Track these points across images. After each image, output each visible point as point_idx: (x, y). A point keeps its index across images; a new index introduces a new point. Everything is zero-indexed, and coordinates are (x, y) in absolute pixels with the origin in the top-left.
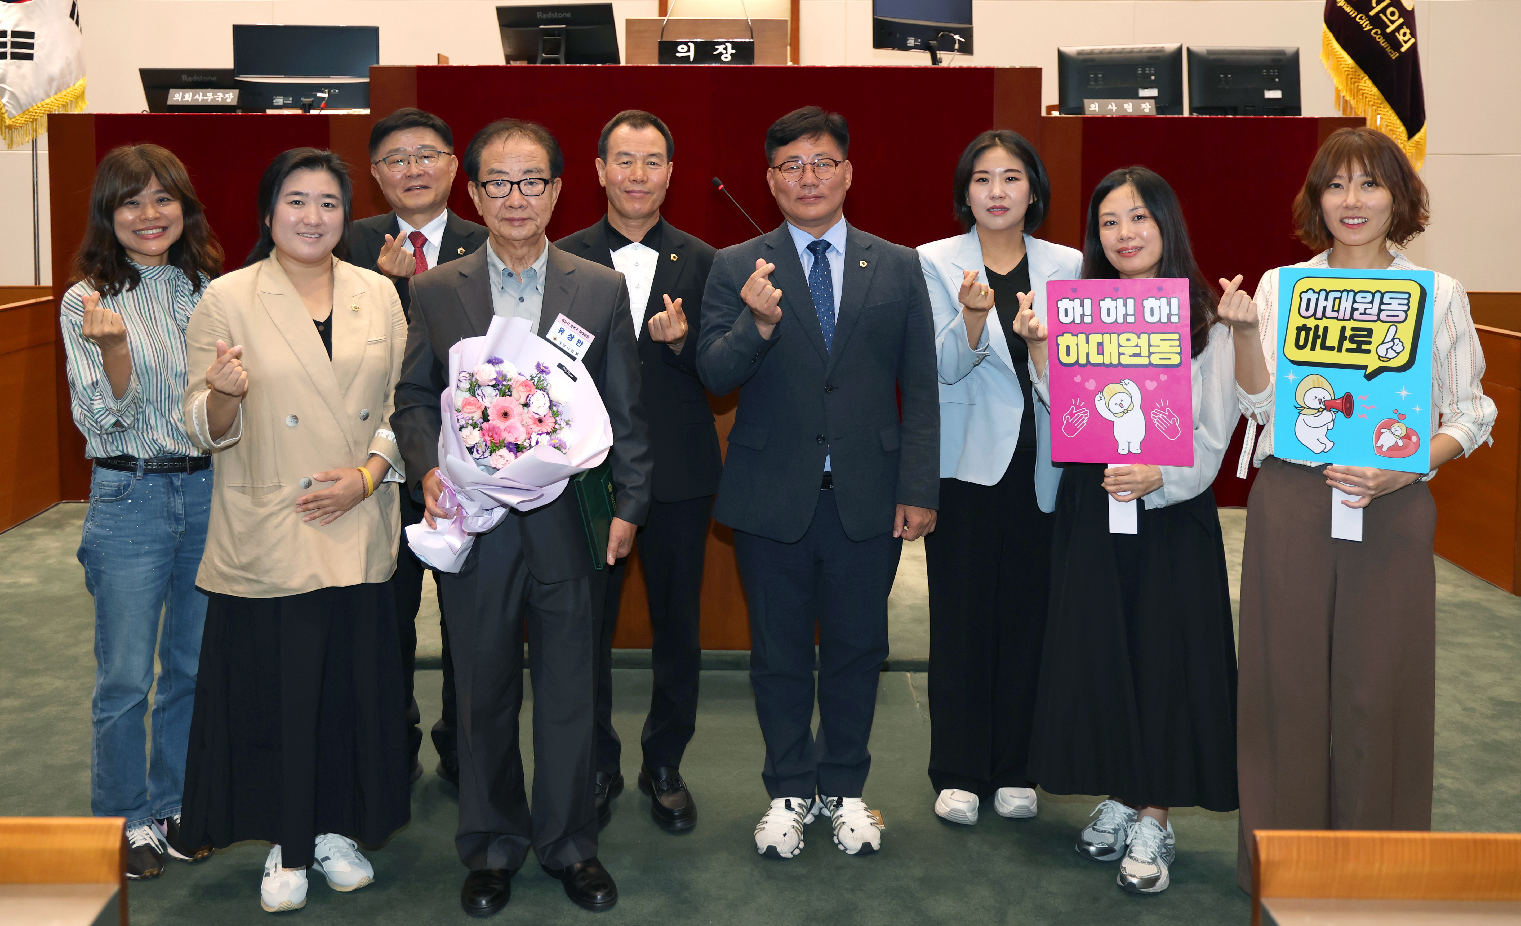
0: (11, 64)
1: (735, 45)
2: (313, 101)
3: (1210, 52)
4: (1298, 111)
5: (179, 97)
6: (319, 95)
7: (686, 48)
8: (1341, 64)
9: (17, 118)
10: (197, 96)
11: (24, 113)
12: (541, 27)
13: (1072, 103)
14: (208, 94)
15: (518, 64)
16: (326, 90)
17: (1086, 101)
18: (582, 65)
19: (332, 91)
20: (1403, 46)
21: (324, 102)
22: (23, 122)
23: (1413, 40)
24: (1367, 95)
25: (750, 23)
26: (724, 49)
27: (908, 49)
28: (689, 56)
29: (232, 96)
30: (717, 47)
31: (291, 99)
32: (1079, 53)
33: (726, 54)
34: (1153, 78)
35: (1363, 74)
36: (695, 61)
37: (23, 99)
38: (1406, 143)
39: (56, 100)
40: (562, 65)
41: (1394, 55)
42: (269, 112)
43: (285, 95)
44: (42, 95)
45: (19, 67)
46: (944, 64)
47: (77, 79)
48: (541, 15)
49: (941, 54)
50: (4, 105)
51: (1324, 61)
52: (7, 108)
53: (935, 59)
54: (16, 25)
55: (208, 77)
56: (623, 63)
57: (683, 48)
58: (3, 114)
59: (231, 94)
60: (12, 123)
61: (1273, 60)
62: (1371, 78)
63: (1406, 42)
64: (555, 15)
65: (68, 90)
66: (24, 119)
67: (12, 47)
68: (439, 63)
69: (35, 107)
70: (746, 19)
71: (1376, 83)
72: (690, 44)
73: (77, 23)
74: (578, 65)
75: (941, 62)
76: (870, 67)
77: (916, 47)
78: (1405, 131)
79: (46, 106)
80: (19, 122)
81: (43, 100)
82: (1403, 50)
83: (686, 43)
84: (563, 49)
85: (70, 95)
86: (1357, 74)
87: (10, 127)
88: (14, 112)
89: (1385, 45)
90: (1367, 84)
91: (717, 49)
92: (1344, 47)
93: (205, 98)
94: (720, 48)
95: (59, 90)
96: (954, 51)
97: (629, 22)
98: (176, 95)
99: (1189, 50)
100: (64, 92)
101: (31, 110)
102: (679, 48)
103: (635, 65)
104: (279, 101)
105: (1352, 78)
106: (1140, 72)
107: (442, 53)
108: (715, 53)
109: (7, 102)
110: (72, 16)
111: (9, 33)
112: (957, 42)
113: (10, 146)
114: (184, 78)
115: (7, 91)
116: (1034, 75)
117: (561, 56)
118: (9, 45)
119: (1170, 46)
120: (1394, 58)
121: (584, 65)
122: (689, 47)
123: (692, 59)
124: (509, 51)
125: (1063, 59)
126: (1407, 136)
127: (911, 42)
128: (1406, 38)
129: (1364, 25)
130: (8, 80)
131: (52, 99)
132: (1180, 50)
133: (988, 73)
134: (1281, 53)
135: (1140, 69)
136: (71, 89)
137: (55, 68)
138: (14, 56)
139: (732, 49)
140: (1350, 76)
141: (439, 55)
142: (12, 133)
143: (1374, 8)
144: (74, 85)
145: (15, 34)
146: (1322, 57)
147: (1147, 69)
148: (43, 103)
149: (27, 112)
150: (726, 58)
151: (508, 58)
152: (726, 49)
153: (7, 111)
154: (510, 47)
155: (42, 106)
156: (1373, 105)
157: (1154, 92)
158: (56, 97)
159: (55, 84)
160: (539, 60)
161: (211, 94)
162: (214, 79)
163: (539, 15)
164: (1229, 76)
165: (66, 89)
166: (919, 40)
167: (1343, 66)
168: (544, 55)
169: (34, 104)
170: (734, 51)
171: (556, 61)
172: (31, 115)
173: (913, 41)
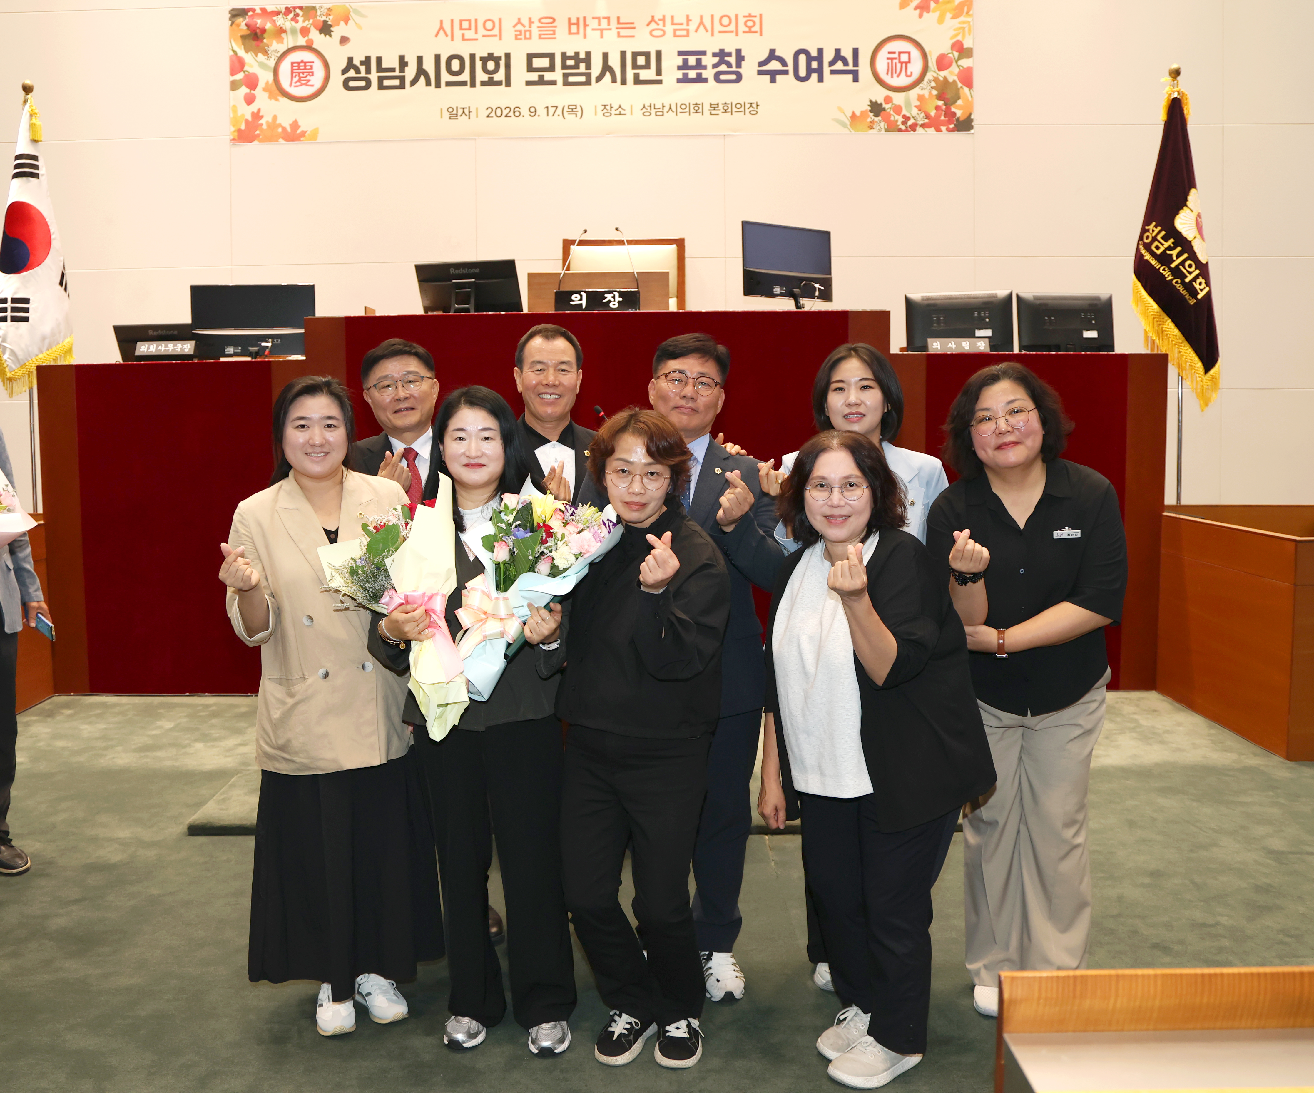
0: (11, 326)
1: (621, 294)
2: (258, 350)
3: (1036, 298)
4: (1112, 348)
5: (145, 348)
6: (263, 344)
7: (579, 297)
8: (1148, 309)
9: (16, 371)
10: (160, 348)
11: (21, 367)
12: (454, 281)
13: (918, 343)
14: (169, 345)
15: (435, 313)
16: (270, 340)
17: (929, 340)
18: (488, 313)
19: (275, 341)
20: (1199, 293)
21: (267, 351)
22: (21, 374)
23: (1207, 289)
24: (1171, 336)
25: (636, 275)
26: (612, 297)
27: (774, 296)
28: (581, 305)
29: (189, 347)
30: (606, 295)
31: (240, 348)
32: (924, 299)
33: (614, 301)
34: (987, 320)
35: (1166, 318)
36: (587, 308)
37: (21, 355)
38: (1203, 377)
39: (48, 355)
40: (472, 313)
41: (1192, 302)
42: (222, 359)
43: (235, 345)
44: (36, 351)
45: (17, 328)
46: (806, 309)
47: (65, 337)
48: (453, 271)
49: (803, 301)
50: (6, 361)
51: (1134, 307)
52: (8, 363)
53: (798, 305)
54: (15, 293)
55: (170, 331)
56: (525, 311)
57: (576, 297)
58: (5, 368)
59: (189, 345)
60: (11, 376)
61: (1091, 305)
62: (1173, 321)
63: (1201, 290)
64: (465, 271)
65: (58, 347)
66: (21, 372)
67: (12, 311)
68: (366, 314)
69: (31, 362)
70: (632, 271)
71: (1177, 325)
72: (582, 293)
73: (65, 290)
74: (485, 313)
75: (803, 308)
76: (740, 311)
77: (781, 295)
78: (1202, 366)
79: (39, 360)
80: (18, 374)
81: (37, 355)
82: (1199, 297)
83: (579, 293)
84: (472, 301)
85: (60, 351)
86: (1162, 317)
87: (10, 379)
88: (13, 366)
89: (1184, 293)
90: (1170, 326)
91: (606, 298)
92: (1150, 294)
93: (167, 349)
94: (609, 297)
95: (50, 347)
96: (814, 298)
97: (531, 276)
98: (143, 347)
99: (1018, 296)
100: (54, 349)
101: (27, 364)
102: (573, 297)
103: (534, 312)
104: (230, 350)
105: (1157, 321)
106: (976, 315)
107: (368, 306)
108: (604, 301)
109: (8, 358)
110: (61, 283)
111: (9, 300)
112: (817, 290)
113: (11, 394)
114: (151, 332)
115: (8, 349)
116: (883, 317)
117: (471, 306)
118: (9, 310)
119: (1002, 293)
120: (1192, 304)
121: (490, 313)
122: (581, 296)
123: (583, 307)
124: (428, 303)
125: (909, 303)
126: (1204, 371)
127: (777, 290)
128: (1202, 287)
129: (1166, 276)
130: (8, 340)
131: (45, 354)
132: (1010, 296)
133: (843, 316)
134: (1097, 299)
135: (976, 313)
136: (60, 345)
137: (46, 328)
138: (14, 319)
139: (619, 297)
140: (1156, 319)
141: (365, 307)
142: (12, 384)
143: (1174, 261)
144: (63, 342)
145: (14, 300)
146: (1132, 303)
147: (982, 312)
148: (37, 358)
149: (24, 366)
150: (614, 305)
151: (426, 309)
152: (614, 297)
153: (8, 365)
154: (427, 300)
155: (37, 360)
156: (1175, 345)
157: (988, 333)
158: (48, 353)
159: (47, 342)
160: (452, 310)
161: (172, 345)
162: (176, 332)
163: (452, 271)
164: (1053, 318)
165: (56, 346)
166: (785, 289)
167: (1150, 310)
168: (456, 306)
169: (30, 359)
170: (621, 299)
171: (467, 310)
172: (27, 369)
173: (779, 289)
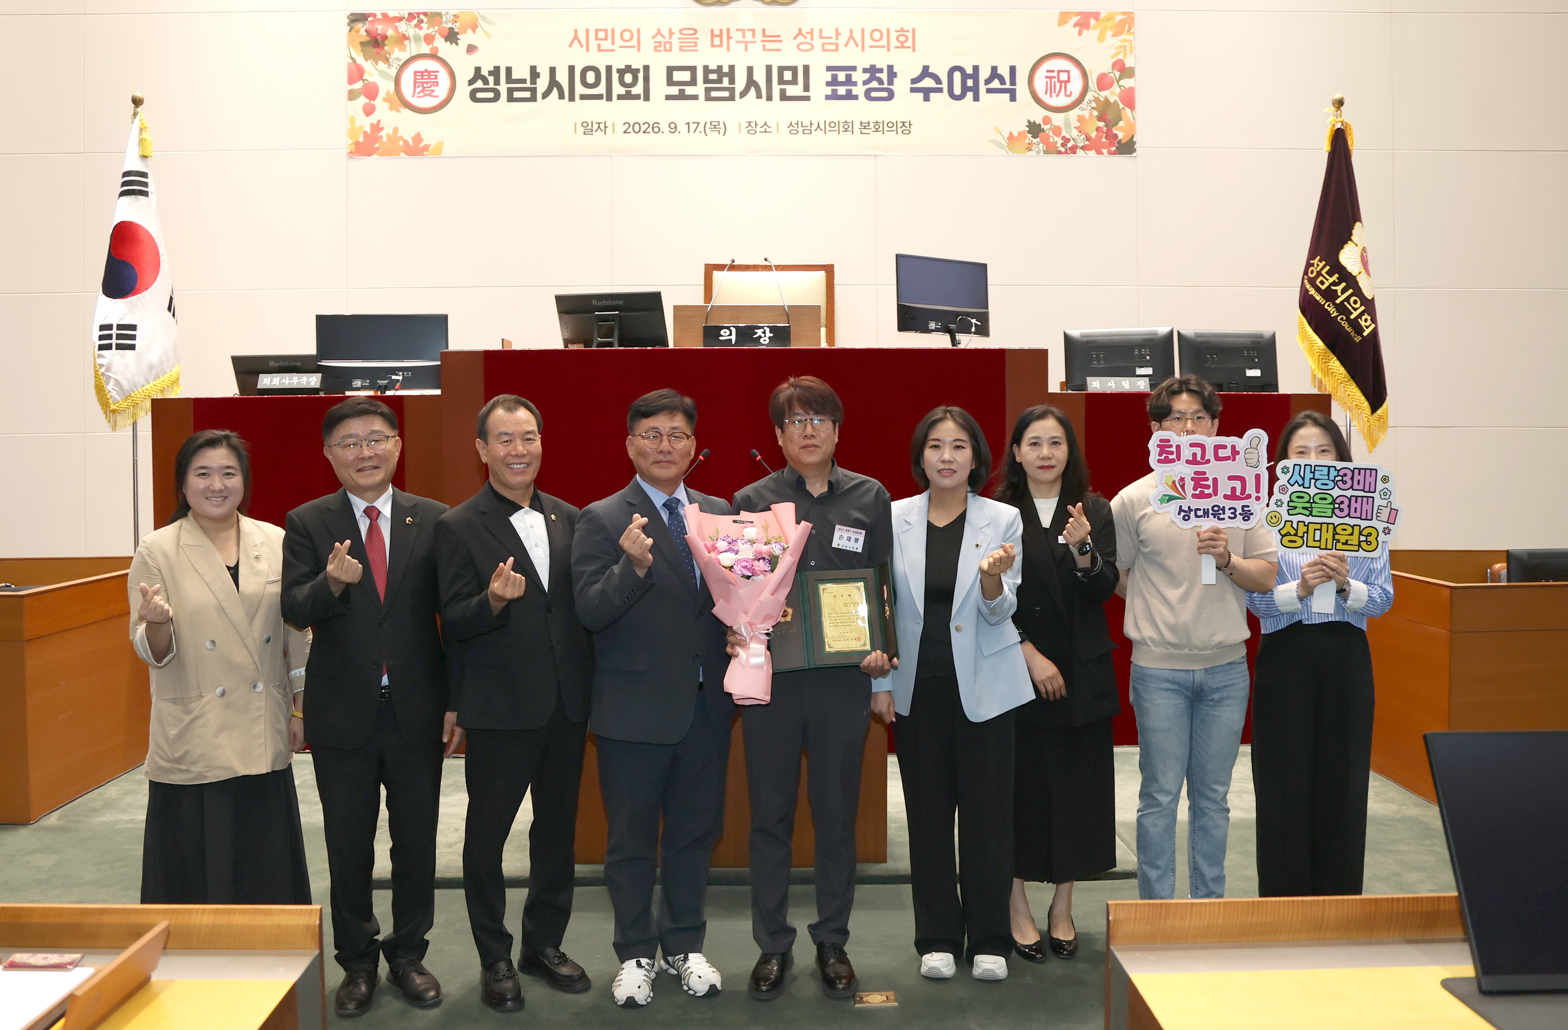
0: (115, 354)
1: (773, 330)
2: (388, 383)
3: (1198, 335)
4: (1276, 387)
5: (267, 381)
6: (393, 377)
7: (728, 332)
8: (1313, 347)
9: (121, 402)
10: (284, 380)
11: (127, 398)
12: (596, 314)
13: (1077, 381)
14: (294, 378)
15: (575, 347)
16: (400, 373)
17: (1088, 378)
18: (633, 348)
19: (406, 373)
20: (1364, 331)
21: (398, 384)
22: (125, 406)
23: (1375, 325)
24: (1335, 374)
25: (787, 309)
26: (762, 332)
27: (929, 331)
28: (731, 340)
29: (316, 380)
30: (756, 330)
31: (368, 381)
32: (1085, 335)
33: (765, 337)
34: (1148, 357)
35: (1331, 355)
36: (736, 344)
37: (127, 386)
38: (1370, 418)
39: (156, 385)
40: (616, 348)
41: (1358, 339)
43: (362, 378)
44: (142, 380)
45: (122, 357)
46: (963, 346)
47: (173, 365)
48: (596, 303)
49: (959, 337)
50: (110, 391)
51: (1299, 344)
52: (112, 396)
53: (954, 341)
54: (122, 319)
55: (293, 362)
56: (671, 346)
57: (725, 333)
58: (109, 402)
59: (315, 378)
60: (115, 408)
61: (1253, 343)
63: (1367, 328)
64: (608, 303)
65: (165, 376)
66: (126, 404)
67: (117, 339)
68: (503, 348)
69: (144, 394)
70: (783, 304)
71: (1343, 363)
72: (731, 328)
73: (174, 316)
74: (630, 348)
75: (960, 344)
76: (894, 348)
77: (936, 330)
78: (1369, 406)
80: (122, 406)
81: (143, 386)
82: (1365, 334)
83: (728, 328)
84: (616, 333)
85: (167, 382)
86: (1327, 355)
87: (115, 415)
88: (119, 397)
89: (1350, 330)
90: (1335, 364)
92: (1316, 331)
93: (292, 382)
94: (759, 332)
95: (157, 378)
96: (971, 334)
97: (677, 309)
98: (265, 380)
99: (1179, 333)
100: (161, 379)
101: (133, 395)
102: (722, 332)
103: (683, 348)
104: (357, 383)
105: (1323, 359)
106: (1136, 352)
107: (506, 338)
108: (754, 336)
109: (113, 391)
110: (169, 309)
111: (116, 326)
112: (974, 325)
113: (114, 428)
114: (272, 364)
115: (113, 380)
116: (1041, 357)
117: (615, 340)
118: (114, 337)
119: (1163, 330)
120: (1358, 341)
121: (636, 348)
122: (731, 331)
123: (733, 343)
124: (567, 335)
125: (1068, 340)
126: (1371, 410)
127: (932, 325)
128: (1368, 324)
129: (1331, 312)
130: (112, 370)
131: (151, 385)
132: (1171, 333)
133: (1002, 354)
134: (1260, 336)
135: (1136, 349)
136: (168, 375)
137: (155, 357)
138: (118, 347)
139: (770, 333)
140: (1321, 357)
141: (502, 340)
142: (115, 420)
143: (1339, 297)
144: (170, 371)
145: (120, 327)
146: (1297, 340)
147: (1143, 349)
148: (145, 391)
149: (129, 398)
150: (765, 341)
151: (566, 342)
152: (764, 333)
153: (112, 399)
154: (568, 332)
155: (149, 393)
156: (1340, 383)
157: (1149, 371)
158: (155, 382)
159: (154, 371)
160: (595, 344)
161: (297, 378)
162: (305, 364)
163: (594, 303)
164: (1215, 356)
165: (163, 376)
166: (939, 323)
167: (1316, 348)
168: (599, 339)
169: (142, 391)
170: (772, 335)
171: (611, 344)
172: (133, 400)
173: (934, 324)
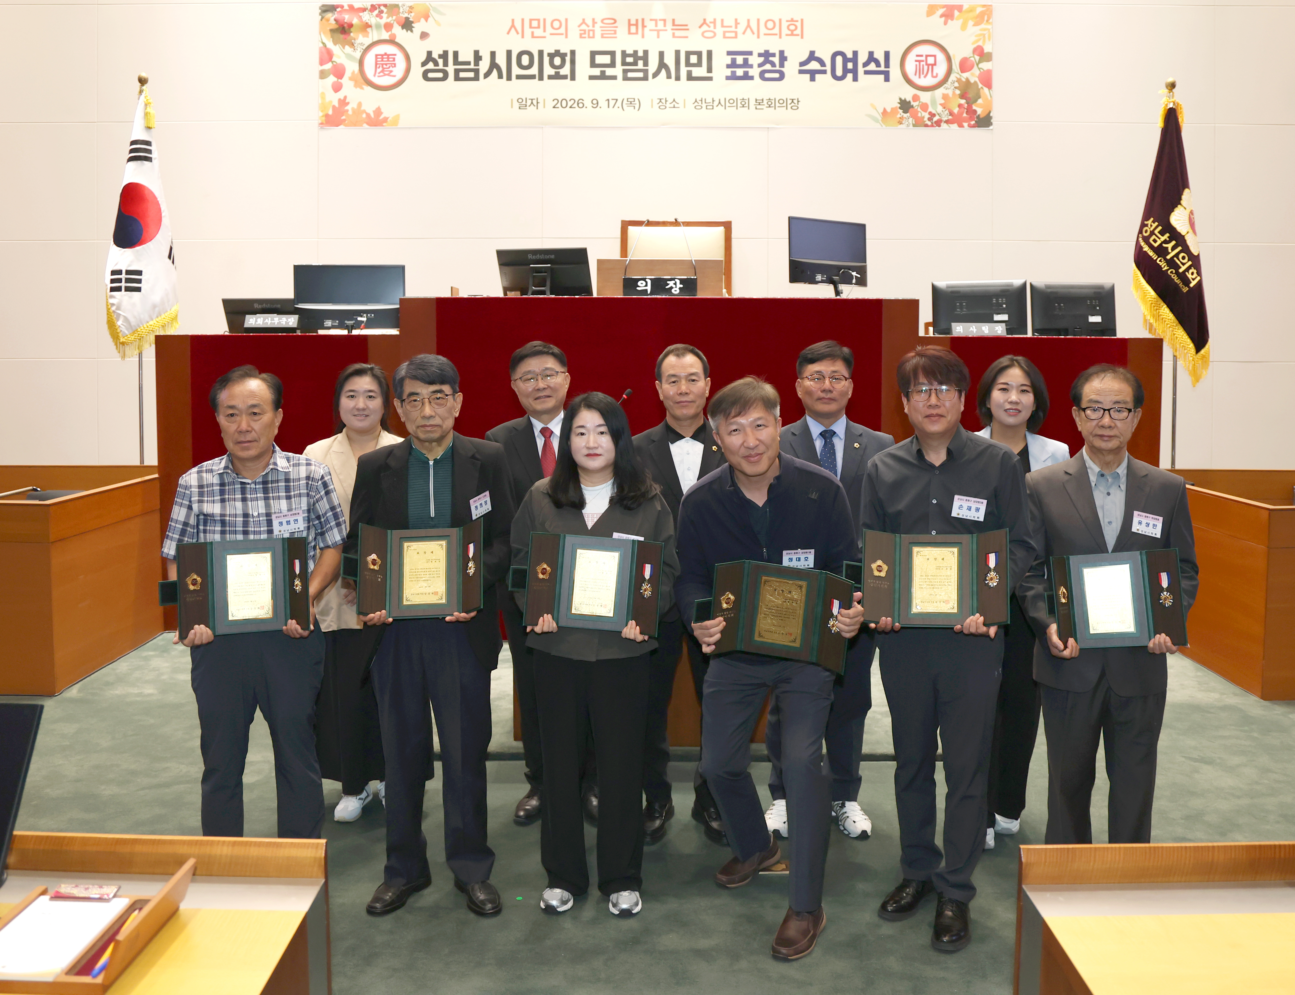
0: (123, 296)
1: (683, 281)
2: (354, 324)
3: (1048, 287)
4: (1114, 333)
5: (254, 321)
6: (359, 318)
7: (644, 283)
10: (267, 320)
12: (532, 266)
13: (943, 326)
14: (275, 318)
15: (513, 295)
16: (364, 315)
17: (953, 324)
18: (563, 296)
19: (370, 315)
21: (363, 324)
25: (694, 263)
27: (816, 283)
28: (646, 290)
29: (294, 320)
30: (668, 282)
31: (337, 322)
32: (949, 287)
33: (676, 288)
34: (1005, 305)
36: (651, 294)
37: (133, 322)
40: (548, 296)
42: (321, 332)
43: (333, 319)
45: (129, 298)
46: (844, 296)
47: (173, 305)
48: (531, 257)
49: (842, 288)
50: (119, 326)
53: (837, 293)
54: (130, 265)
55: (274, 304)
56: (595, 295)
57: (642, 284)
58: (119, 333)
59: (292, 318)
60: (124, 340)
61: (1095, 293)
64: (542, 257)
65: (165, 314)
67: (125, 282)
68: (452, 295)
70: (691, 259)
72: (647, 280)
73: (173, 262)
74: (560, 296)
75: (842, 294)
76: (787, 298)
77: (822, 282)
81: (148, 322)
83: (644, 279)
84: (548, 283)
93: (273, 321)
94: (671, 284)
95: (159, 314)
96: (851, 285)
97: (600, 262)
98: (252, 320)
99: (1032, 285)
100: (163, 316)
101: (139, 330)
102: (639, 283)
103: (605, 297)
104: (328, 323)
106: (994, 302)
107: (455, 286)
108: (667, 287)
110: (170, 257)
111: (124, 271)
112: (854, 277)
113: (122, 357)
114: (255, 306)
116: (913, 306)
117: (547, 289)
118: (123, 281)
119: (1017, 282)
121: (565, 297)
122: (646, 282)
123: (649, 292)
124: (506, 284)
125: (936, 291)
127: (819, 277)
132: (1025, 285)
133: (877, 305)
134: (1102, 287)
135: (994, 299)
136: (168, 312)
137: (157, 298)
138: (126, 289)
139: (680, 284)
141: (452, 288)
142: (124, 348)
144: (170, 308)
145: (128, 272)
147: (1000, 299)
150: (676, 291)
151: (505, 290)
152: (675, 284)
154: (507, 282)
157: (1005, 317)
158: (157, 319)
159: (157, 310)
160: (530, 292)
161: (277, 318)
162: (279, 306)
164: (1062, 305)
166: (826, 276)
167: (1148, 297)
168: (533, 288)
170: (682, 286)
171: (544, 293)
172: (139, 334)
